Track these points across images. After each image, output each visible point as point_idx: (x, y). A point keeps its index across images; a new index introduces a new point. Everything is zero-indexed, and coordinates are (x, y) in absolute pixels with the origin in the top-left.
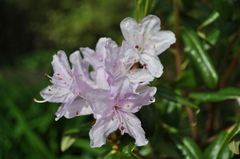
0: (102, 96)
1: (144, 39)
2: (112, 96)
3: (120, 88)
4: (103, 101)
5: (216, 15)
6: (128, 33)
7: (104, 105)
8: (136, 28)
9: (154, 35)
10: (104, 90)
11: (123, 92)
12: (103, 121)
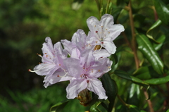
0: (75, 64)
1: (103, 31)
2: (81, 64)
3: (87, 58)
4: (76, 67)
5: (159, 22)
6: (92, 27)
7: (76, 70)
8: (97, 23)
9: (110, 28)
10: (76, 59)
11: (89, 61)
12: (75, 82)
